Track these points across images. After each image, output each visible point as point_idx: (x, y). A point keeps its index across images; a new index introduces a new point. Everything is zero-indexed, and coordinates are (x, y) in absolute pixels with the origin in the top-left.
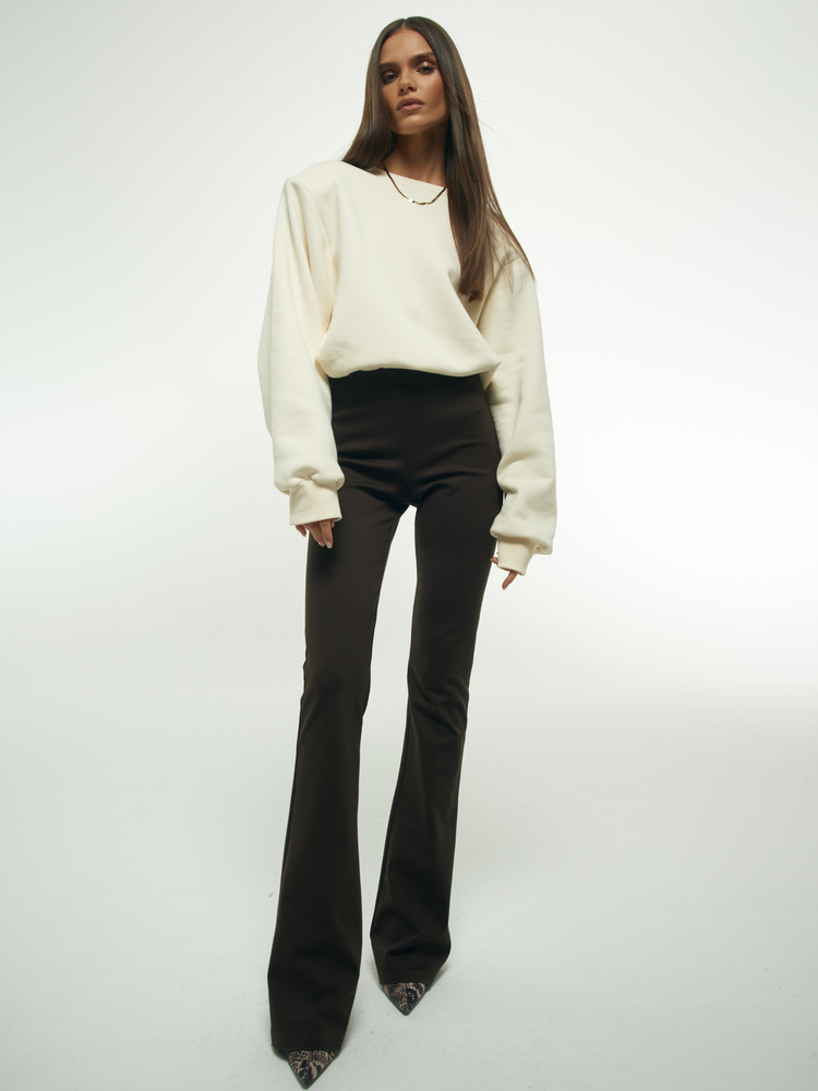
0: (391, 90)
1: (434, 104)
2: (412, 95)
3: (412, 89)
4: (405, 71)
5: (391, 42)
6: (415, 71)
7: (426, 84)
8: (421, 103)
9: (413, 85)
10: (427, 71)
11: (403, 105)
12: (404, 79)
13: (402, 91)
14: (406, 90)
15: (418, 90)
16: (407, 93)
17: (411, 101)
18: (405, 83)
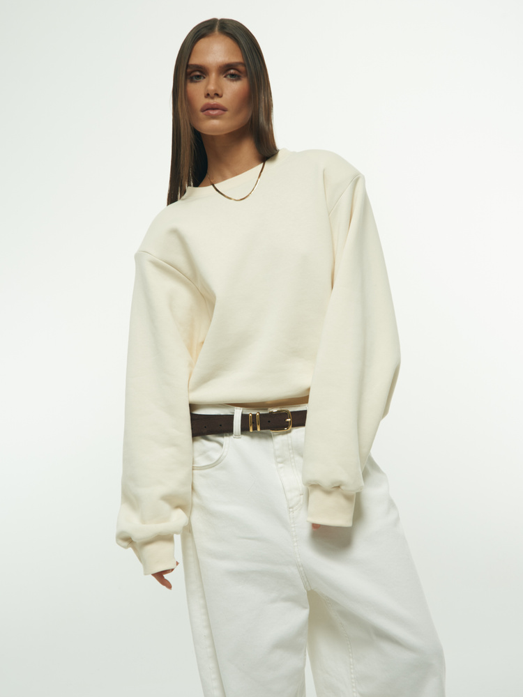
0: (197, 90)
1: (238, 111)
2: (217, 101)
3: (217, 95)
4: (213, 75)
5: (202, 44)
6: (222, 77)
7: (232, 89)
8: (224, 110)
9: (219, 93)
10: (235, 77)
11: (207, 108)
12: (211, 83)
13: (208, 95)
14: (212, 94)
15: (224, 96)
16: (212, 98)
17: (216, 106)
18: (212, 87)
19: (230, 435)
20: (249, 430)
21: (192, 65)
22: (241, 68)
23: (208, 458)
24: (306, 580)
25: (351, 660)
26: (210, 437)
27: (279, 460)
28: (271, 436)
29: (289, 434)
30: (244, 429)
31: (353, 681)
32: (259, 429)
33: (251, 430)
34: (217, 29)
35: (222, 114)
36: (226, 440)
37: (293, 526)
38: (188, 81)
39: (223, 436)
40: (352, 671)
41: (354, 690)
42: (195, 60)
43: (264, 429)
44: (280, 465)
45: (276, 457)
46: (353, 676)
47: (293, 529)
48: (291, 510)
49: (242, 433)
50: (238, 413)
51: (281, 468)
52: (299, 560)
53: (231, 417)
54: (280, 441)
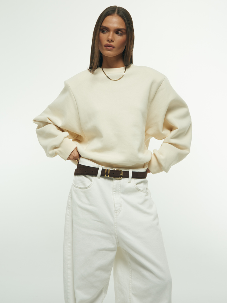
0: (104, 37)
1: (119, 48)
2: (112, 44)
3: (112, 41)
4: (111, 33)
5: (109, 18)
6: (115, 33)
7: (119, 39)
8: (114, 47)
10: (121, 35)
11: (107, 46)
12: (110, 35)
13: (108, 41)
14: (110, 41)
15: (115, 41)
16: (110, 42)
17: (110, 46)
18: (110, 38)
19: (95, 176)
20: (104, 176)
21: (103, 26)
22: (124, 31)
23: (84, 184)
24: (118, 242)
25: (131, 279)
26: (87, 176)
27: (114, 190)
28: (112, 180)
29: (120, 180)
30: (102, 175)
31: (130, 288)
32: (108, 176)
33: (105, 176)
34: (116, 12)
35: (112, 49)
36: (93, 178)
37: (116, 218)
38: (101, 32)
39: (92, 176)
40: (130, 284)
41: (130, 292)
42: (105, 24)
43: (111, 176)
44: (114, 193)
45: (113, 189)
46: (130, 286)
47: (116, 220)
48: (116, 212)
49: (101, 177)
50: (101, 168)
51: (114, 194)
52: (116, 233)
53: (97, 169)
54: (116, 182)
